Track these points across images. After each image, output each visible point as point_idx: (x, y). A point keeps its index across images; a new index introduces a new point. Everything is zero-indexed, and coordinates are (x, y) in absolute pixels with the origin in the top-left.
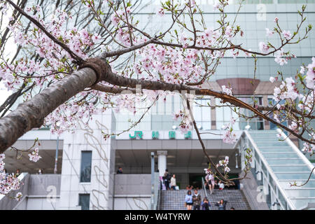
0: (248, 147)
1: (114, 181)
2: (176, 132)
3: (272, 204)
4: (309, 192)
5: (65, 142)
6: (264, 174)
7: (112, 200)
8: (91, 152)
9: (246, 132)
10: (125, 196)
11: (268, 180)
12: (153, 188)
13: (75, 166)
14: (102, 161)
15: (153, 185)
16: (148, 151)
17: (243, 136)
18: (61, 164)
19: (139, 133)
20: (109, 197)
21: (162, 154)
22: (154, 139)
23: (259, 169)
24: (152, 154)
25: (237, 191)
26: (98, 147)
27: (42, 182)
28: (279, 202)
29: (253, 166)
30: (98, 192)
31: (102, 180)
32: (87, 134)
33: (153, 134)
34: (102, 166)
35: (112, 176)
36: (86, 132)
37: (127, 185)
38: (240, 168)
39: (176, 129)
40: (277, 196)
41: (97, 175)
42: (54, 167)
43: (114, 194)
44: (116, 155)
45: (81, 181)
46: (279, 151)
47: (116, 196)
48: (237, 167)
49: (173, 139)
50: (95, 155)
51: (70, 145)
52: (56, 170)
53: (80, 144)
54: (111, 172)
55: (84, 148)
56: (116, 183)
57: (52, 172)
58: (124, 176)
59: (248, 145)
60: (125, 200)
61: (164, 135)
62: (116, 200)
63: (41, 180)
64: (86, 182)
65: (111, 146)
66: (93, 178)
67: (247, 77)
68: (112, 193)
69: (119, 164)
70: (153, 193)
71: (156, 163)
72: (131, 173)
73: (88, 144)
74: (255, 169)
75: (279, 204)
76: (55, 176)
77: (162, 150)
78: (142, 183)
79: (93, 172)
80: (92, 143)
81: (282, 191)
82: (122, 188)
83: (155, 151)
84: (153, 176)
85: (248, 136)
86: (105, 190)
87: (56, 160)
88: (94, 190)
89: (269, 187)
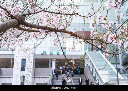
0: (87, 58)
1: (35, 71)
2: (60, 52)
3: (96, 80)
4: (110, 76)
5: (15, 55)
6: (93, 69)
7: (33, 78)
8: (25, 59)
9: (87, 52)
10: (39, 77)
11: (95, 71)
12: (50, 74)
13: (19, 65)
14: (30, 63)
15: (50, 73)
16: (48, 59)
17: (86, 53)
18: (13, 64)
19: (45, 52)
20: (33, 77)
21: (54, 60)
22: (51, 54)
23: (91, 66)
24: (50, 60)
25: (83, 75)
26: (28, 57)
27: (5, 71)
28: (99, 79)
29: (89, 65)
30: (28, 75)
31: (30, 71)
32: (24, 52)
33: (51, 52)
34: (30, 65)
35: (34, 69)
36: (23, 51)
37: (40, 72)
38: (84, 66)
39: (60, 50)
40: (98, 77)
41: (28, 68)
42: (10, 65)
43: (34, 76)
44: (36, 61)
45: (22, 71)
46: (99, 60)
47: (35, 77)
48: (83, 66)
49: (58, 54)
50: (27, 61)
51: (17, 56)
52: (11, 66)
53: (21, 56)
54: (33, 67)
55: (23, 58)
56: (35, 72)
57: (10, 67)
58: (39, 69)
59: (87, 57)
60: (39, 78)
61: (55, 53)
62: (35, 78)
63: (5, 70)
64: (23, 71)
65: (34, 57)
66: (26, 70)
67: (87, 31)
68: (34, 75)
69: (37, 64)
70: (50, 76)
71: (52, 64)
72: (41, 68)
73: (24, 56)
74: (90, 66)
75: (99, 80)
76: (11, 69)
77: (54, 59)
78: (45, 72)
79: (26, 67)
80: (26, 56)
81: (100, 75)
82: (38, 74)
83: (51, 59)
84: (50, 69)
85: (87, 54)
86: (31, 75)
87: (11, 62)
88: (26, 74)
89: (95, 74)
